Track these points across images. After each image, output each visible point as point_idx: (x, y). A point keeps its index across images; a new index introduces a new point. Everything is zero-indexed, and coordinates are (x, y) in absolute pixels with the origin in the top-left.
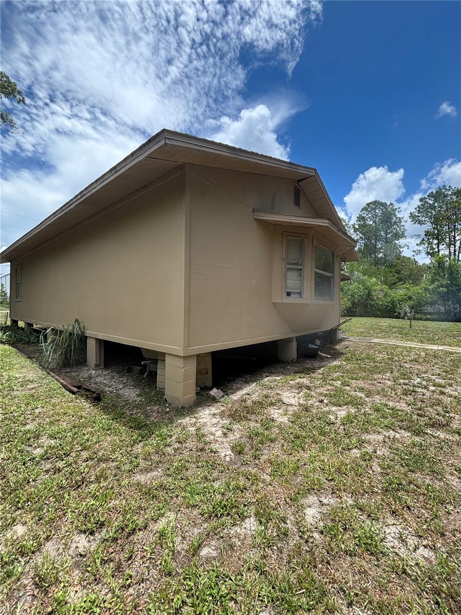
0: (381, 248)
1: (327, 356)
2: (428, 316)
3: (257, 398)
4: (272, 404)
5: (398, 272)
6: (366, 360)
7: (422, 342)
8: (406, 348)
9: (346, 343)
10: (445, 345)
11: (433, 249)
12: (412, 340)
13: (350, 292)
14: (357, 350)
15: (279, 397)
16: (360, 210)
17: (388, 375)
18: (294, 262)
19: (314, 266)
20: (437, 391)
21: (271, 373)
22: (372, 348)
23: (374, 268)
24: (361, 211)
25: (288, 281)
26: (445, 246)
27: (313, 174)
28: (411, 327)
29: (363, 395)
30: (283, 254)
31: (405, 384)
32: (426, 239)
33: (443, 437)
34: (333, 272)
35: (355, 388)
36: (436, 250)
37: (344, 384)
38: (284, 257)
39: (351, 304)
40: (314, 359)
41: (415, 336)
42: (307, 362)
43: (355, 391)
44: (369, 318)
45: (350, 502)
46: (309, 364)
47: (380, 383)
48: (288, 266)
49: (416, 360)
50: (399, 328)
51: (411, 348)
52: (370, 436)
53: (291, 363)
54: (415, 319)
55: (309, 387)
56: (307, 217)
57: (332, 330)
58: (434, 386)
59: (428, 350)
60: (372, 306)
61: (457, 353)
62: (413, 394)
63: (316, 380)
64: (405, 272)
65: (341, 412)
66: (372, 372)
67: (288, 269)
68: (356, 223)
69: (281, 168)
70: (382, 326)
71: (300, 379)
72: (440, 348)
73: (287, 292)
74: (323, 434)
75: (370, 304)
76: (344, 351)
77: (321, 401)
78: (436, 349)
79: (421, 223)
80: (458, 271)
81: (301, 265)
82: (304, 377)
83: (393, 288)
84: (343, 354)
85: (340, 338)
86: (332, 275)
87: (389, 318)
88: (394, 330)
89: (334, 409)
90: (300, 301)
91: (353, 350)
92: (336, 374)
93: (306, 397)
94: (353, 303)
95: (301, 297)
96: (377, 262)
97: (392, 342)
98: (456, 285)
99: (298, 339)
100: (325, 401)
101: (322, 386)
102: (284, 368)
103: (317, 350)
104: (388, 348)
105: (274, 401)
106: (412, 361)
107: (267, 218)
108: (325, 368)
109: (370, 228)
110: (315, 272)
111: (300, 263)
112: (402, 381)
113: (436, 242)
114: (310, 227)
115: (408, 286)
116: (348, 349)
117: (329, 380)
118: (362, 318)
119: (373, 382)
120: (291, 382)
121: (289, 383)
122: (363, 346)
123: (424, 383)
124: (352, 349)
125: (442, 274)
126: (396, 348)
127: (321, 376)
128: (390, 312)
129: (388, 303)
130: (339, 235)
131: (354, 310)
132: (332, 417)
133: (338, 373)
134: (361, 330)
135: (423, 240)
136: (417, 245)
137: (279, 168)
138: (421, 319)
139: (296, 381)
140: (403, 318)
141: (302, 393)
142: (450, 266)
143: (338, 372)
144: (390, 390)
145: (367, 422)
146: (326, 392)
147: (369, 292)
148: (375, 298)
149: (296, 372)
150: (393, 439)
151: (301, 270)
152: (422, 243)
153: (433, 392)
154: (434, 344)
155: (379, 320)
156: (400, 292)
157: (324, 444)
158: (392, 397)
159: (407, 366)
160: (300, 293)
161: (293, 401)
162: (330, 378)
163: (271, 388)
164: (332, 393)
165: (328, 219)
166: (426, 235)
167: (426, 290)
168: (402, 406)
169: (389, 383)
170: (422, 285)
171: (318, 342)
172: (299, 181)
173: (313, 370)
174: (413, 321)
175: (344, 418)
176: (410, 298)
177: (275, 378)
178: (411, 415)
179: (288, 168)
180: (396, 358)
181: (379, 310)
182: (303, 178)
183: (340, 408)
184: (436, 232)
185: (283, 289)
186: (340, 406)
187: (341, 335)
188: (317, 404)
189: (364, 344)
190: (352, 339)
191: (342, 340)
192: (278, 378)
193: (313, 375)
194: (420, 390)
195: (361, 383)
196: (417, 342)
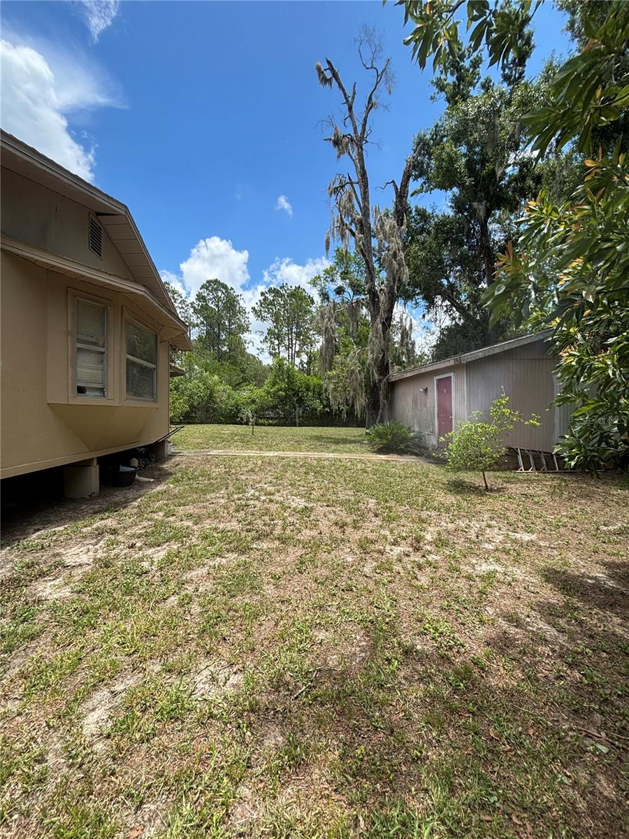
0: (225, 340)
1: (148, 480)
2: (271, 422)
3: (9, 574)
4: (42, 574)
5: (243, 371)
6: (200, 478)
7: (261, 450)
8: (244, 457)
9: (177, 459)
10: (279, 450)
11: (274, 349)
12: (252, 449)
13: (188, 392)
14: (189, 467)
15: (58, 559)
16: (200, 287)
17: (222, 492)
18: (89, 339)
19: (125, 350)
20: (267, 500)
21: (46, 523)
22: (209, 462)
23: (217, 364)
24: (201, 289)
25: (79, 369)
26: (284, 348)
27: (123, 213)
28: (253, 434)
29: (190, 523)
30: (69, 325)
31: (239, 499)
32: (269, 338)
33: (265, 547)
34: (155, 363)
35: (181, 516)
36: (277, 351)
37: (167, 515)
38: (69, 328)
39: (189, 407)
40: (128, 488)
41: (256, 444)
42: (117, 493)
43: (182, 520)
44: (210, 425)
45: (158, 668)
46: (119, 496)
47: (213, 503)
48: (80, 345)
49: (252, 470)
50: (241, 435)
51: (249, 457)
52: (194, 573)
53: (88, 500)
54: (257, 424)
55: (114, 530)
56: (110, 274)
57: (156, 443)
58: (265, 495)
59: (264, 457)
60: (214, 410)
61: (287, 457)
62: (245, 508)
63: (127, 517)
64: (250, 372)
65: (159, 553)
66: (204, 492)
67: (79, 349)
68: (195, 302)
69: (59, 179)
70: (224, 434)
71: (103, 522)
72: (276, 454)
73: (78, 387)
74: (129, 591)
75: (213, 408)
76: (173, 470)
77: (133, 546)
78: (272, 455)
79: (263, 319)
80: (293, 375)
81: (103, 347)
82: (108, 517)
83: (238, 390)
84: (171, 474)
85: (169, 453)
86: (155, 366)
87: (233, 424)
88: (236, 438)
89: (150, 551)
90: (101, 402)
91: (186, 467)
92: (158, 504)
93: (108, 546)
94: (192, 406)
95: (104, 396)
96: (221, 356)
97: (232, 452)
98: (292, 390)
99: (101, 461)
100: (138, 545)
101: (136, 525)
102: (74, 510)
103: (134, 473)
104: (227, 460)
105: (45, 569)
106: (249, 471)
107: (31, 256)
108: (143, 498)
109: (212, 313)
110: (128, 360)
111: (101, 343)
112: (236, 496)
113: (276, 342)
114: (119, 292)
115: (252, 388)
116: (179, 466)
117: (148, 514)
118: (203, 425)
119: (205, 504)
120: (84, 530)
121: (81, 532)
122: (199, 460)
123: (257, 494)
124: (184, 466)
125: (281, 377)
126: (235, 459)
127: (136, 510)
128: (232, 417)
129: (232, 406)
130: (162, 311)
131: (194, 415)
132: (146, 564)
133: (161, 502)
134: (198, 441)
135: (266, 338)
136: (261, 342)
137: (53, 176)
138: (264, 425)
139: (95, 526)
140: (247, 424)
141: (102, 542)
142: (289, 370)
143: (161, 499)
144: (222, 509)
145: (192, 556)
146: (141, 531)
147: (211, 393)
148: (218, 400)
149: (95, 513)
150: (218, 567)
151: (103, 353)
152: (265, 340)
153: (264, 501)
154: (271, 450)
155: (222, 426)
156: (244, 394)
157: (128, 605)
158: (223, 517)
159: (243, 477)
160: (102, 390)
161: (84, 559)
162: (149, 510)
163: (43, 548)
164: (149, 530)
165: (144, 286)
166: (268, 333)
167: (268, 393)
168: (234, 525)
169: (223, 501)
170: (265, 387)
171: (135, 462)
172: (98, 214)
173: (125, 504)
174: (255, 427)
175: (162, 560)
176: (253, 401)
177: (53, 530)
178: (240, 533)
179: (72, 184)
180: (233, 471)
181: (222, 415)
182: (106, 212)
183: (159, 548)
184: (276, 331)
185: (70, 382)
186: (159, 546)
187: (170, 449)
188: (127, 551)
189: (199, 458)
190: (185, 453)
191: (172, 455)
192: (61, 528)
193: (124, 511)
194: (252, 502)
195: (190, 509)
196: (257, 450)
